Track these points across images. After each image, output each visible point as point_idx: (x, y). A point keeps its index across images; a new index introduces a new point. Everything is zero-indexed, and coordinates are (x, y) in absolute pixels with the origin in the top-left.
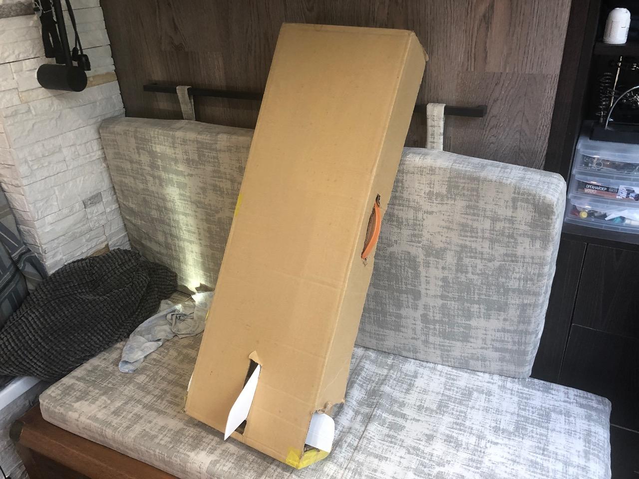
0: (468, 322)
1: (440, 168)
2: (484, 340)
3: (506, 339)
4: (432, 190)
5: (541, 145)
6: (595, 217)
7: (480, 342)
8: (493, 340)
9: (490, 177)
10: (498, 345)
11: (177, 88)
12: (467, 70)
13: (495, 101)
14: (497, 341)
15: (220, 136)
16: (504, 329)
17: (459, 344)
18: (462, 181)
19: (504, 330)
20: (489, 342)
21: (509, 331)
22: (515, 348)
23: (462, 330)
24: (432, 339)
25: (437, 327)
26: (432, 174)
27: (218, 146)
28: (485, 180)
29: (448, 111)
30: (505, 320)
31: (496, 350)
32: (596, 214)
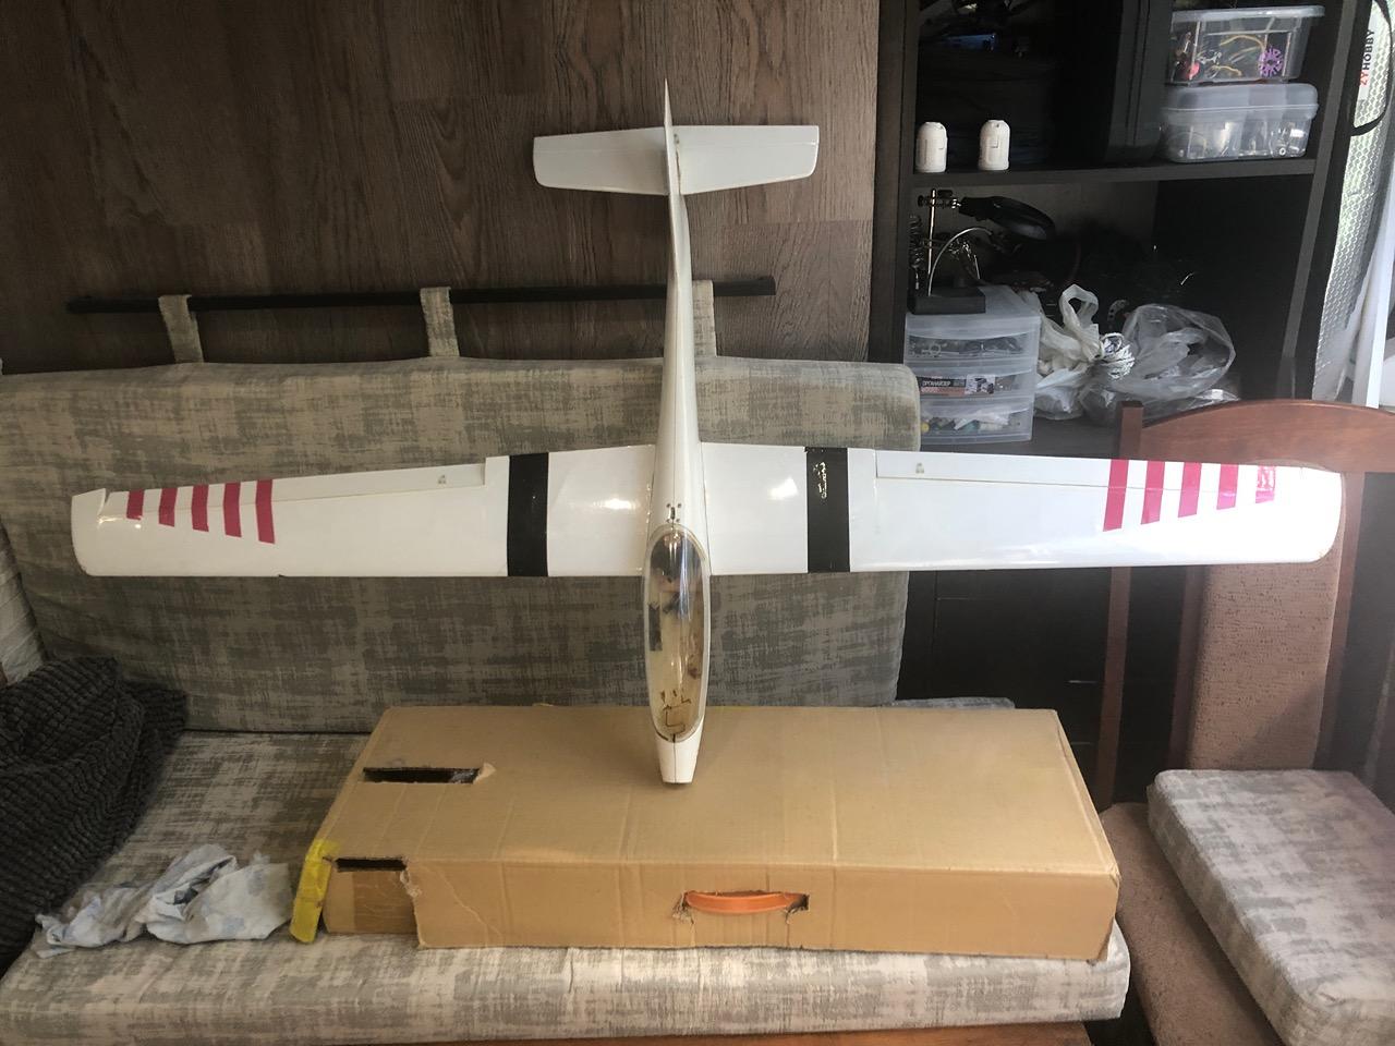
0: (800, 628)
1: (732, 381)
2: (826, 652)
3: (860, 641)
4: (724, 418)
5: (861, 331)
6: (940, 428)
7: (820, 656)
8: (840, 649)
9: (814, 382)
10: (849, 654)
11: (161, 299)
12: (737, 221)
13: (784, 268)
14: (846, 647)
15: (289, 381)
16: (856, 624)
17: (787, 670)
18: (771, 395)
19: (855, 627)
20: (833, 654)
21: (863, 626)
22: (874, 652)
23: (791, 643)
24: (742, 675)
25: (750, 650)
27: (286, 403)
28: (807, 387)
29: (719, 291)
30: (856, 608)
31: (847, 663)
32: (941, 424)
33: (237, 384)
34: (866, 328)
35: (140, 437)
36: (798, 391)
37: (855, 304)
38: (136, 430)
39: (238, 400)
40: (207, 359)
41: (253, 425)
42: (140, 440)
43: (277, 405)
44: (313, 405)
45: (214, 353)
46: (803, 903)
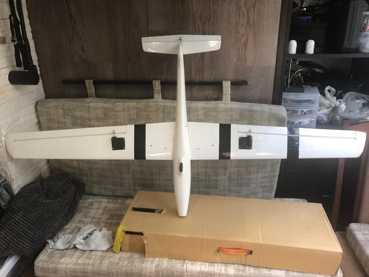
0: (249, 177)
1: (235, 108)
2: (256, 184)
3: (266, 181)
4: (232, 118)
5: (270, 96)
6: (290, 124)
7: (254, 185)
8: (260, 183)
9: (258, 110)
10: (262, 185)
11: (86, 81)
12: (238, 66)
13: (250, 78)
14: (262, 183)
15: (118, 103)
16: (265, 176)
17: (245, 188)
18: (246, 112)
19: (265, 177)
20: (258, 184)
21: (267, 177)
22: (269, 184)
23: (246, 181)
24: (232, 188)
25: (235, 182)
26: (231, 111)
27: (117, 109)
28: (256, 111)
29: (232, 84)
30: (265, 172)
31: (261, 187)
32: (290, 122)
33: (104, 104)
34: (272, 95)
35: (79, 116)
36: (253, 112)
37: (269, 88)
38: (78, 115)
39: (104, 108)
40: (96, 97)
41: (108, 115)
42: (78, 117)
43: (114, 109)
44: (124, 110)
45: (98, 95)
46: (251, 253)
